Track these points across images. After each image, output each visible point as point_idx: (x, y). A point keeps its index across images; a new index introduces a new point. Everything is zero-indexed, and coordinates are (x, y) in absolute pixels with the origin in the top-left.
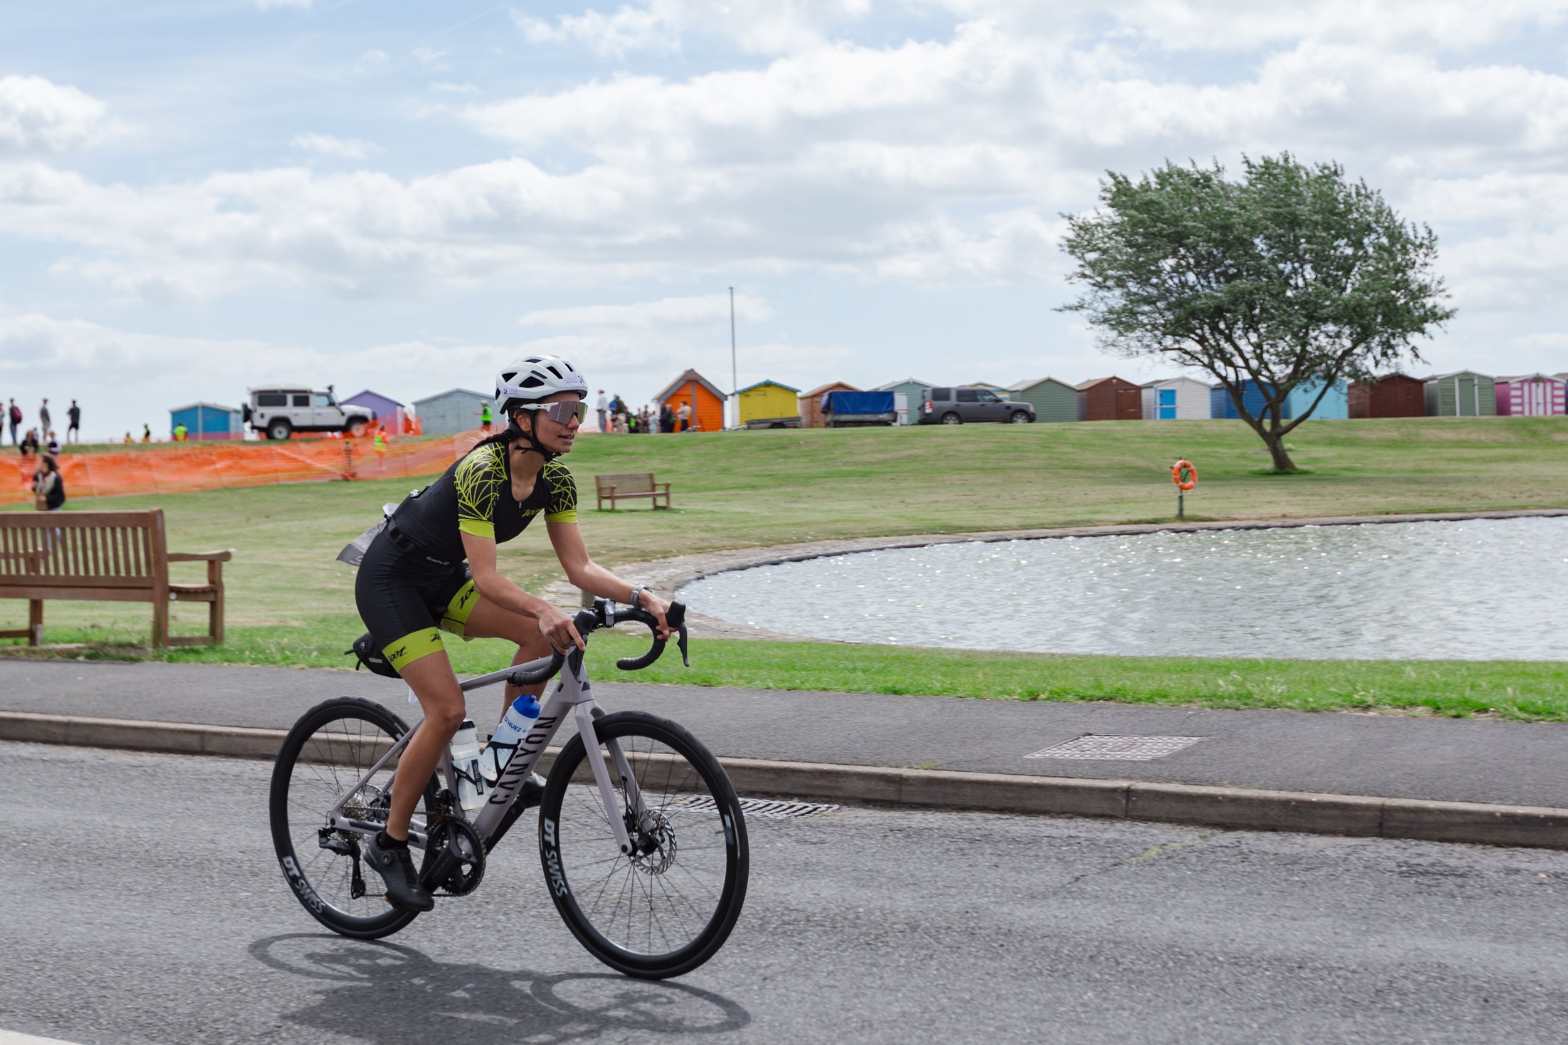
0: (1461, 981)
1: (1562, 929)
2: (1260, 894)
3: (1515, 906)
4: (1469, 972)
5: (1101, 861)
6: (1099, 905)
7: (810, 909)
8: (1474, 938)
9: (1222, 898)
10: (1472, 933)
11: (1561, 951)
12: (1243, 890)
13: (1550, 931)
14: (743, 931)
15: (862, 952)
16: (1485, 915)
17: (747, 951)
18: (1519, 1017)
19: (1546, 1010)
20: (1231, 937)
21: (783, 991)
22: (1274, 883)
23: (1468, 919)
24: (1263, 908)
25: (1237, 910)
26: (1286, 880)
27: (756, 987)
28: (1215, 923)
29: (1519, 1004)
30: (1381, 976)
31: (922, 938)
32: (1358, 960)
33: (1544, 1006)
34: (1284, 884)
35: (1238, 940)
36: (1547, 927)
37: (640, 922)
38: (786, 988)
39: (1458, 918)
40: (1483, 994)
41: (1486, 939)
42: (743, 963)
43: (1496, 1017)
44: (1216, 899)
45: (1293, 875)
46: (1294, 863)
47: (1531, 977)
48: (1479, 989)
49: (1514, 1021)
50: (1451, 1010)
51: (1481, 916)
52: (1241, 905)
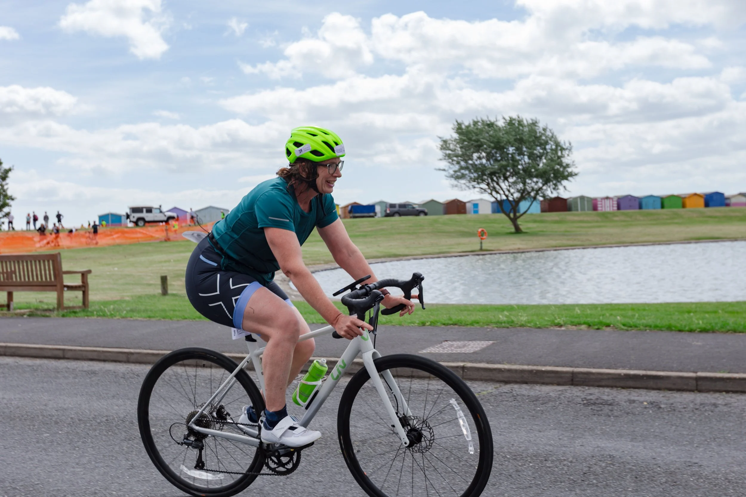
0: (622, 466)
1: (661, 433)
2: (523, 418)
3: (637, 420)
4: (624, 460)
6: (451, 427)
8: (623, 439)
9: (506, 421)
10: (621, 436)
11: (664, 446)
12: (516, 415)
13: (656, 434)
15: (337, 459)
16: (625, 426)
18: (654, 488)
19: (666, 482)
20: (512, 443)
21: (295, 485)
22: (529, 411)
23: (618, 429)
24: (525, 426)
25: (514, 427)
26: (534, 410)
27: (281, 484)
28: (504, 435)
29: (652, 479)
30: (585, 464)
32: (572, 454)
33: (664, 480)
34: (534, 412)
35: (515, 444)
36: (654, 432)
38: (297, 484)
39: (613, 428)
40: (634, 473)
41: (629, 440)
43: (643, 488)
44: (504, 421)
45: (537, 407)
46: (537, 400)
47: (653, 461)
48: (631, 470)
49: (653, 490)
50: (621, 484)
51: (624, 427)
52: (515, 424)
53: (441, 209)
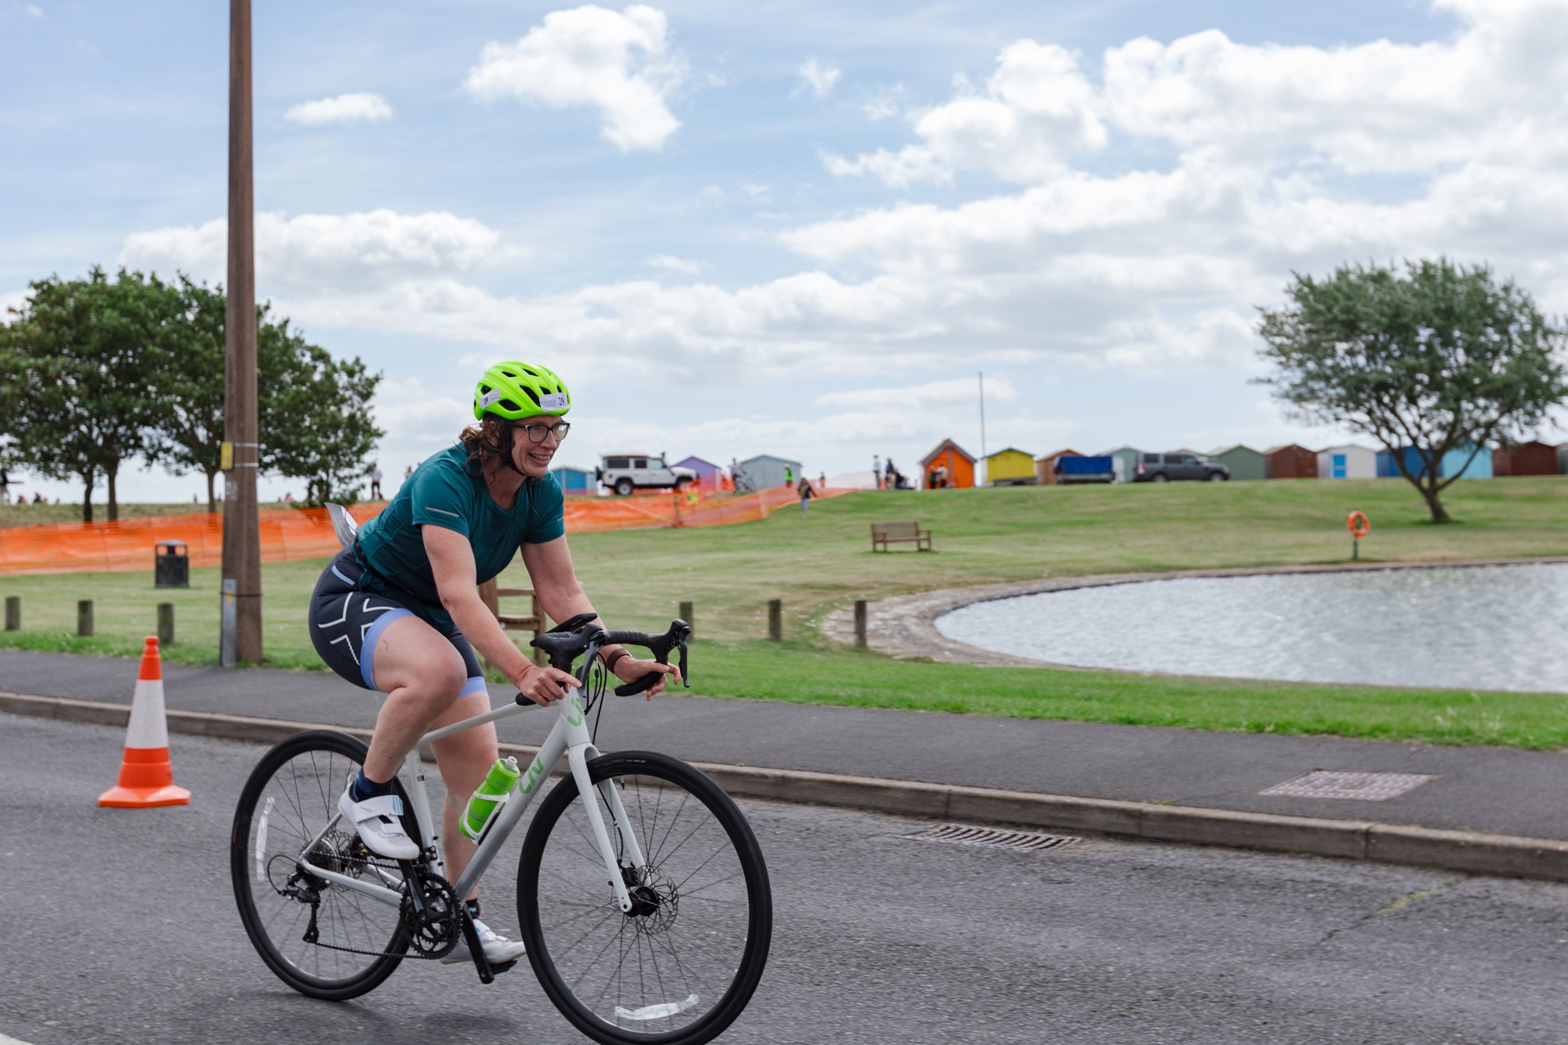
2: (1529, 961)
5: (1350, 912)
6: (1359, 969)
7: (1058, 966)
9: (1490, 965)
12: (1510, 953)
14: (990, 994)
15: (1115, 1027)
17: (995, 1021)
20: (1514, 1019)
22: (1539, 945)
24: (1538, 980)
25: (1510, 980)
26: (1552, 943)
28: (1489, 999)
31: (1178, 1009)
34: (1550, 947)
35: (1522, 1023)
37: (886, 978)
42: (990, 1037)
44: (1483, 965)
45: (1556, 936)
46: (1553, 920)
52: (1512, 974)
53: (1261, 466)
